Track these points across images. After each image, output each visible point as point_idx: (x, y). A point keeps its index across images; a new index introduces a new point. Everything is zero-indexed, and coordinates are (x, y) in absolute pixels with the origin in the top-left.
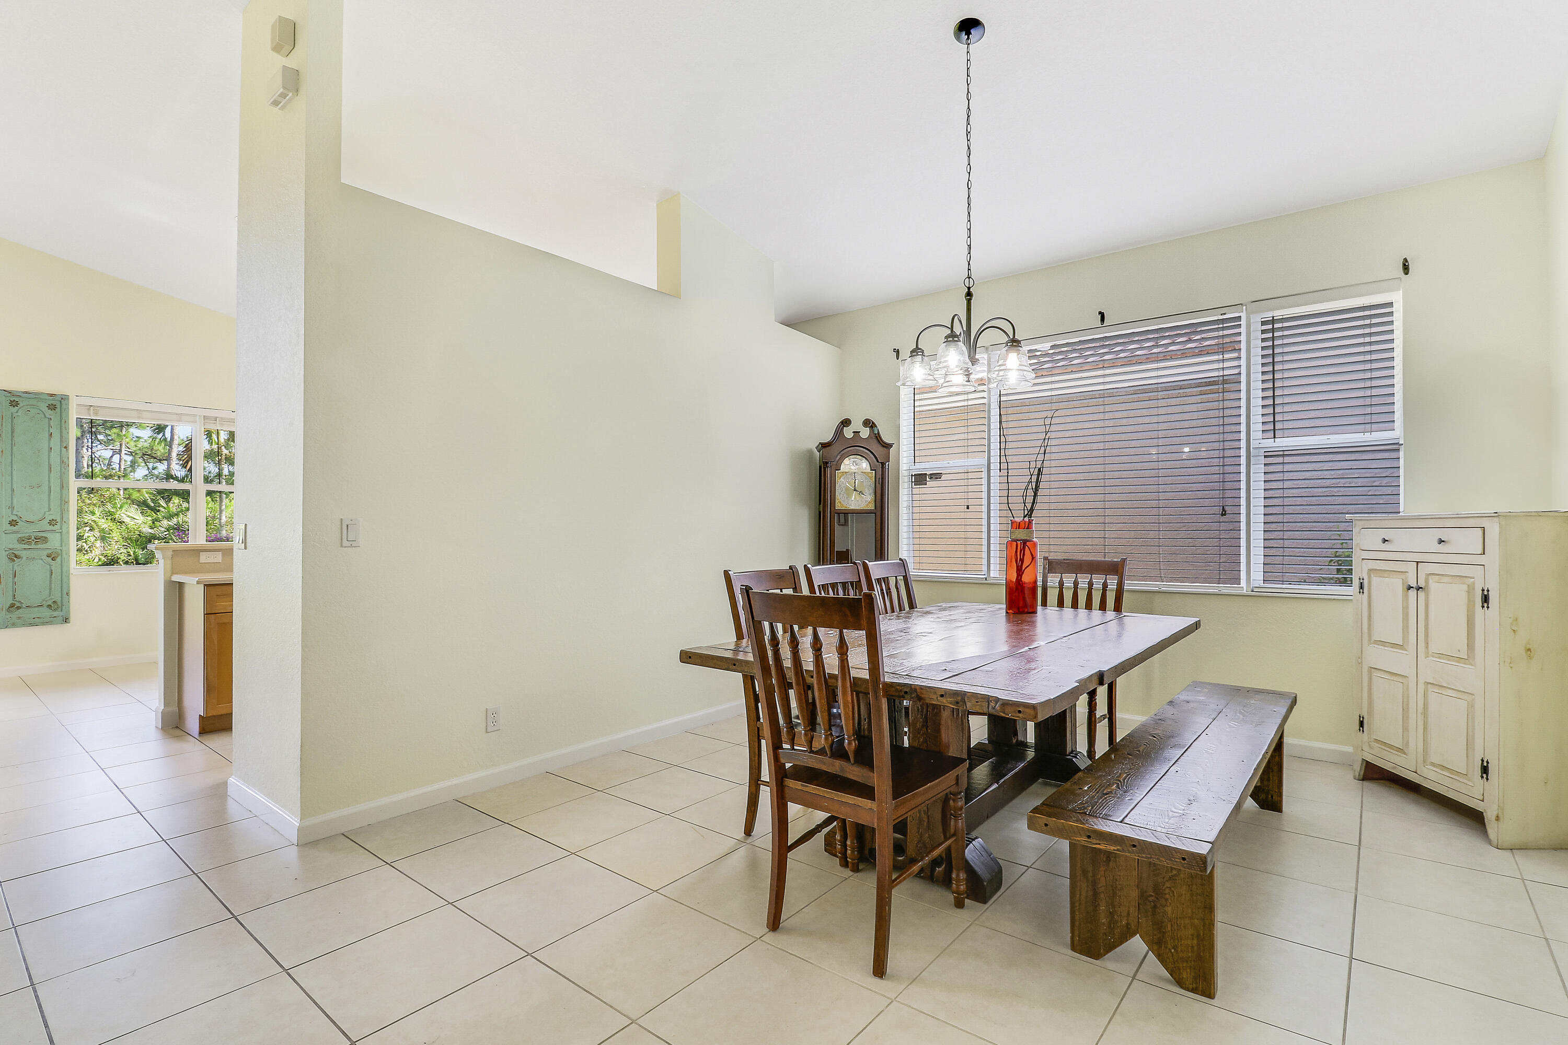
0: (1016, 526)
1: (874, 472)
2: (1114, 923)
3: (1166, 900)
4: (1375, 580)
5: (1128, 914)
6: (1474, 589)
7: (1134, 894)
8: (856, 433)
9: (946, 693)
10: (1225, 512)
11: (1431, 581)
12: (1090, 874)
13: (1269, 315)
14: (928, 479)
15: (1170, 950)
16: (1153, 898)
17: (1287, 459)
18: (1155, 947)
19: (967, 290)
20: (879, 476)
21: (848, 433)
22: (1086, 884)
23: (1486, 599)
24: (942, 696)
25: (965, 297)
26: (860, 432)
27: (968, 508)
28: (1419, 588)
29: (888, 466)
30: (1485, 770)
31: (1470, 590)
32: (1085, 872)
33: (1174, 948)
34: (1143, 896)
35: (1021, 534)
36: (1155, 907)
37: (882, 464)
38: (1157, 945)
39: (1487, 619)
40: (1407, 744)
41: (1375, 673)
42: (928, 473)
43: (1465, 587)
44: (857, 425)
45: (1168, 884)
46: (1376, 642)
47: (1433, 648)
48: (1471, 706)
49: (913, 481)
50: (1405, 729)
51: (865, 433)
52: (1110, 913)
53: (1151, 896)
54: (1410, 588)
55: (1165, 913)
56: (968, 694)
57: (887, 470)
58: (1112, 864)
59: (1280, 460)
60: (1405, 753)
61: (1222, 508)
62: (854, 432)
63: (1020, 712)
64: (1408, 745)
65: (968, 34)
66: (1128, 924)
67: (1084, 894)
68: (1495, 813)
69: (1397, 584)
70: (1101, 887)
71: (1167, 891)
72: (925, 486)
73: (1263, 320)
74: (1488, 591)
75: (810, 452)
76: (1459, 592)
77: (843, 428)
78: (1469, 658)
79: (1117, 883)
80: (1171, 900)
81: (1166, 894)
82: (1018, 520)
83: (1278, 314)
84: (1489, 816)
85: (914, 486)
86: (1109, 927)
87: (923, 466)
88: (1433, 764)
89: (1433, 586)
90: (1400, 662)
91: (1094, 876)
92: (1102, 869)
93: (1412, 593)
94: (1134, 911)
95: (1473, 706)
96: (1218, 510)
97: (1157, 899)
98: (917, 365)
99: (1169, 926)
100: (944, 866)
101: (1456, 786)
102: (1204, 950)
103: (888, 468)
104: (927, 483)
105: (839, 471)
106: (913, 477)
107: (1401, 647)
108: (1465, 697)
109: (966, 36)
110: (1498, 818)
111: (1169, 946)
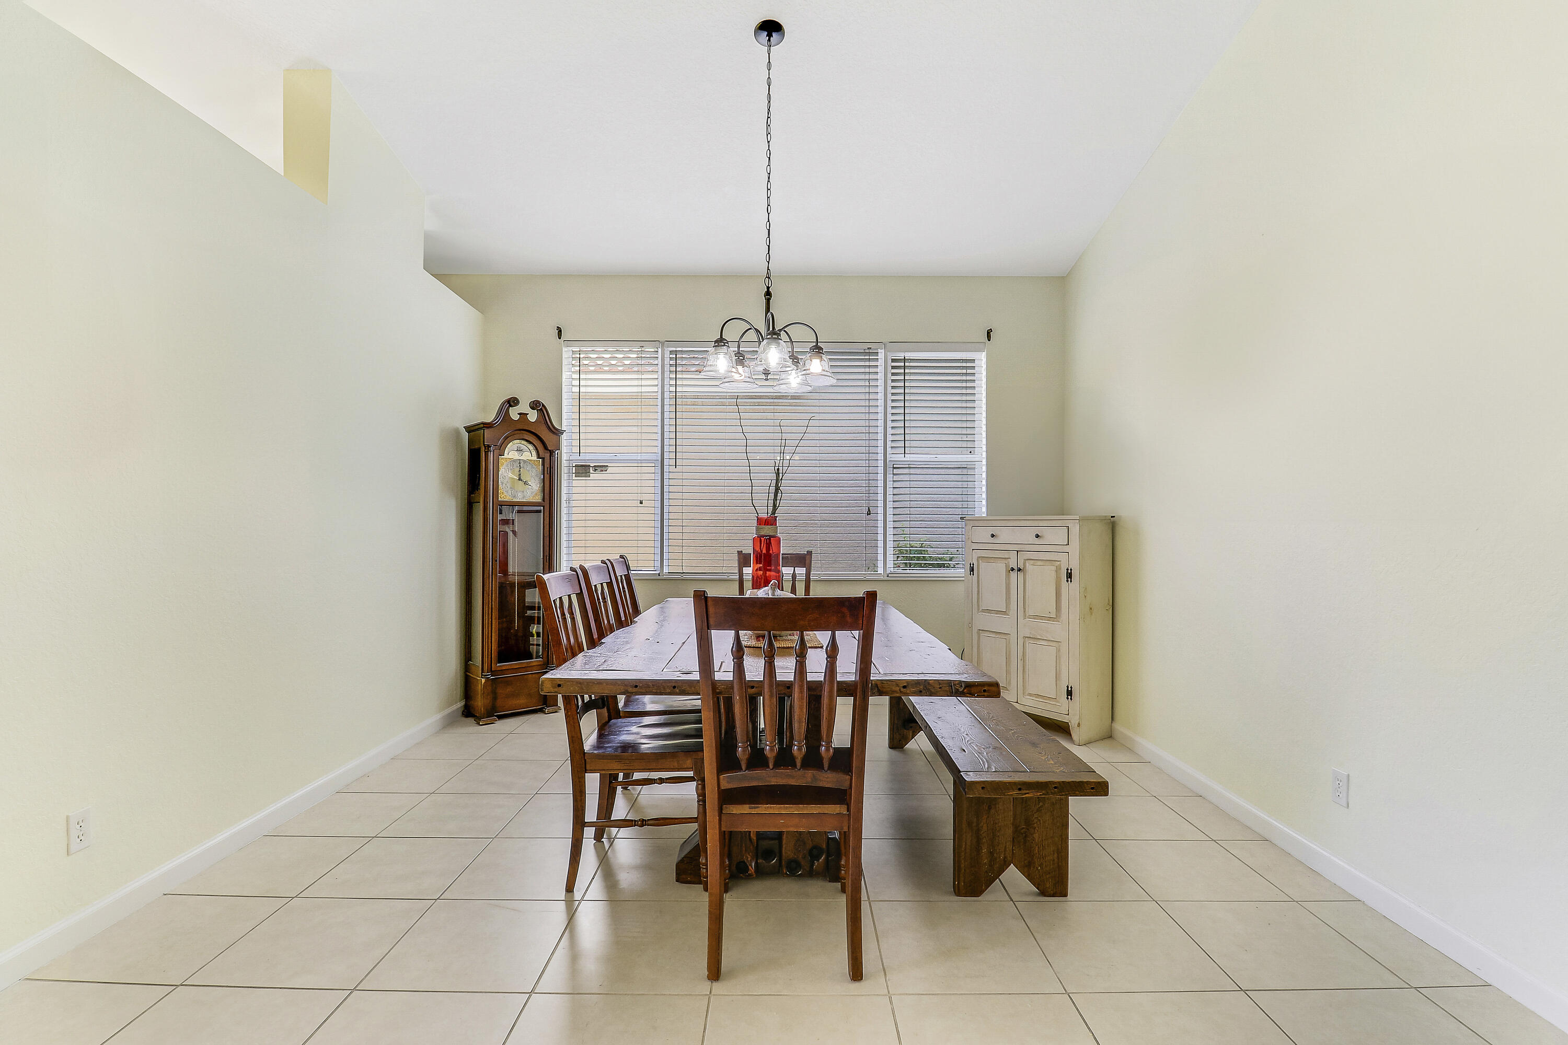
0: (761, 522)
1: (541, 460)
2: (993, 861)
3: (1035, 828)
4: (983, 565)
5: (1005, 850)
6: (1060, 569)
7: (1010, 831)
8: (523, 415)
9: (908, 684)
10: (870, 512)
11: (1027, 565)
12: (975, 824)
13: (901, 355)
14: (591, 471)
15: (1037, 868)
16: (1024, 830)
17: (912, 471)
18: (1026, 869)
19: (766, 290)
20: (547, 465)
21: (514, 414)
22: (970, 834)
23: (1069, 576)
24: (904, 687)
25: (765, 297)
26: (528, 414)
27: (641, 503)
28: (1019, 570)
29: (557, 455)
30: (1069, 693)
31: (1058, 569)
32: (969, 824)
33: (1040, 866)
34: (1016, 830)
35: (767, 530)
36: (1026, 837)
37: (550, 452)
38: (1027, 870)
39: (1072, 590)
40: (1009, 683)
41: (982, 634)
42: (592, 465)
43: (1054, 568)
44: (524, 407)
45: (1036, 816)
46: (984, 611)
47: (1030, 612)
48: (1058, 650)
49: (574, 472)
50: (1008, 672)
51: (533, 416)
52: (991, 853)
53: (1023, 828)
54: (1013, 569)
55: (1034, 839)
56: (931, 681)
57: (556, 458)
58: (993, 811)
59: (906, 471)
60: (1007, 690)
61: (867, 508)
62: (520, 414)
63: (985, 691)
64: (1011, 683)
65: (770, 35)
66: (1005, 857)
67: (969, 843)
68: (1077, 722)
69: (1001, 567)
70: (983, 833)
71: (1035, 821)
72: (589, 478)
73: (892, 358)
74: (1071, 570)
75: (457, 432)
76: (1050, 570)
77: (508, 409)
78: (1057, 618)
79: (997, 825)
80: (1038, 827)
81: (1034, 824)
82: (765, 516)
83: (909, 355)
84: (1073, 724)
85: (574, 478)
86: (990, 865)
87: (588, 457)
88: (1030, 695)
89: (1029, 567)
90: (1005, 624)
91: (978, 825)
92: (985, 817)
93: (1013, 575)
94: (1009, 846)
95: (1059, 650)
96: (865, 510)
97: (1028, 829)
98: (721, 356)
99: (1037, 848)
100: (824, 856)
101: (1048, 707)
102: (1062, 860)
103: (557, 457)
104: (591, 475)
105: (503, 457)
106: (574, 468)
107: (1004, 613)
108: (1054, 644)
109: (768, 37)
110: (1079, 725)
111: (1037, 865)
